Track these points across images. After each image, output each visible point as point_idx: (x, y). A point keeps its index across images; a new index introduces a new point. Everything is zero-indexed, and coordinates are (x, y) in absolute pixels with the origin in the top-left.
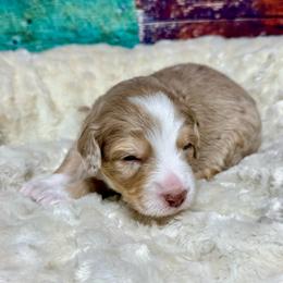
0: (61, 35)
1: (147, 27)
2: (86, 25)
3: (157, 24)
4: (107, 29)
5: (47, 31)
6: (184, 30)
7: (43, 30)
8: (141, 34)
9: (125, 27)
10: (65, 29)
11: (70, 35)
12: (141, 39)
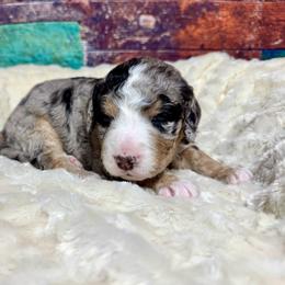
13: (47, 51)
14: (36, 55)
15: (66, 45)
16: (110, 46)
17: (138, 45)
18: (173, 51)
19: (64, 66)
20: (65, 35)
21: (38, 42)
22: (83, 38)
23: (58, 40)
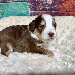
0: (10, 13)
1: (31, 12)
2: (16, 11)
3: (34, 12)
4: (21, 12)
5: (7, 12)
6: (40, 13)
8: (30, 14)
9: (26, 12)
11: (13, 13)
13: (18, 11)
14: (15, 12)
15: (24, 9)
16: (37, 10)
17: (46, 10)
20: (23, 6)
21: (15, 8)
22: (29, 7)
23: (21, 8)
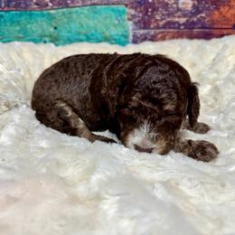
0: (77, 37)
1: (135, 33)
2: (93, 31)
3: (142, 32)
4: (107, 34)
5: (67, 34)
6: (159, 36)
7: (64, 34)
8: (131, 38)
9: (120, 33)
10: (79, 33)
11: (83, 37)
12: (131, 41)
13: (99, 31)
14: (89, 34)
15: (115, 25)
16: (152, 26)
17: (177, 25)
18: (207, 30)
19: (112, 44)
20: (114, 17)
21: (91, 23)
22: (129, 19)
23: (108, 21)
